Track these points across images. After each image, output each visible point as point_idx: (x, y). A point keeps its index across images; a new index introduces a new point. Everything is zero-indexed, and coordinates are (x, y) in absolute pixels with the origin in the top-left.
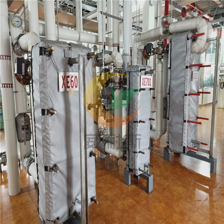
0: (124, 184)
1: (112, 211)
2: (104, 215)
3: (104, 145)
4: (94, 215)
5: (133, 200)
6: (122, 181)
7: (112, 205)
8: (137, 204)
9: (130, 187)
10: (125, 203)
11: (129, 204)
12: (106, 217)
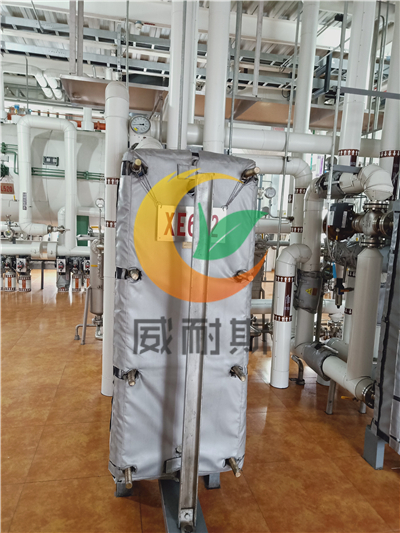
0: (361, 459)
1: (298, 506)
2: (272, 505)
3: (322, 358)
4: (246, 495)
5: (374, 507)
6: (359, 451)
7: (303, 492)
8: (383, 521)
9: (379, 472)
10: (343, 503)
11: (356, 512)
12: (275, 514)
